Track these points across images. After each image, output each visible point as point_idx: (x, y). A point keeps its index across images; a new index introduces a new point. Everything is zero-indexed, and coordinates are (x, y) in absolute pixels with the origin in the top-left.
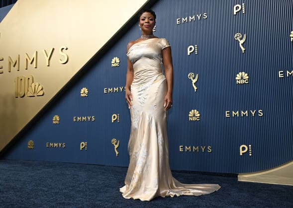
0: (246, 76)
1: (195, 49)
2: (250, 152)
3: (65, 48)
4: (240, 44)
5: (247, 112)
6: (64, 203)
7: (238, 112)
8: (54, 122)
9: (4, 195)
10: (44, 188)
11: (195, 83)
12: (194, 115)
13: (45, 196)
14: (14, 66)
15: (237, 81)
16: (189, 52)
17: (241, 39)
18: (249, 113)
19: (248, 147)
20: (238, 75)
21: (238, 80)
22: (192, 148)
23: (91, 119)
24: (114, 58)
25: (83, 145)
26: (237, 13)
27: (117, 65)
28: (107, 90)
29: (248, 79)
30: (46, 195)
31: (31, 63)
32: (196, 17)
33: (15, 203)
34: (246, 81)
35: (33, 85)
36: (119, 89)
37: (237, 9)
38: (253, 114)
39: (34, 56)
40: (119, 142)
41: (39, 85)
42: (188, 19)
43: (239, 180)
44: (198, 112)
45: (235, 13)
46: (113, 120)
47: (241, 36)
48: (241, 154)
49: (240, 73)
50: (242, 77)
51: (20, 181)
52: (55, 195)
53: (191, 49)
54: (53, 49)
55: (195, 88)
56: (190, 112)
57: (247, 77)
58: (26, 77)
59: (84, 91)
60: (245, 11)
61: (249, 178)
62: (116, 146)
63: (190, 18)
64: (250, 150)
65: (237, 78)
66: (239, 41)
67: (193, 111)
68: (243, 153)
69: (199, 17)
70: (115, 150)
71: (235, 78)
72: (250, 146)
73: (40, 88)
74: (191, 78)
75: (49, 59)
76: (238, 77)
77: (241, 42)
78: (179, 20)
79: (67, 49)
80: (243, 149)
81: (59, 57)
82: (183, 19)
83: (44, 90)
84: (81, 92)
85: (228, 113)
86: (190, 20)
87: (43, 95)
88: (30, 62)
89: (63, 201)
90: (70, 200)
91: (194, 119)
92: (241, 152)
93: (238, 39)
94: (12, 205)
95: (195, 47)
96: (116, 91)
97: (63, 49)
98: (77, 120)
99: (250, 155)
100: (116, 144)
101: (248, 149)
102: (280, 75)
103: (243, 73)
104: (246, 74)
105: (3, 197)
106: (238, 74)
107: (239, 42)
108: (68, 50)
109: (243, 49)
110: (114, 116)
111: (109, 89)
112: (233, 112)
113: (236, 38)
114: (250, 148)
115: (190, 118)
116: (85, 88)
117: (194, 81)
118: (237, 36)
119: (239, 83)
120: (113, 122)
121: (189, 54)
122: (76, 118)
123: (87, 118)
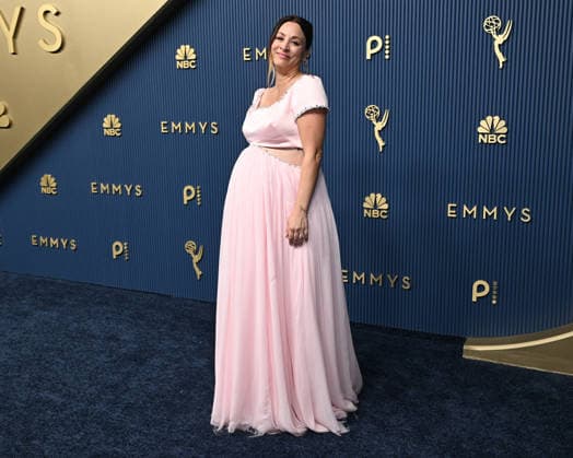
0: (501, 127)
1: (384, 44)
2: (494, 297)
3: (55, 11)
4: (496, 44)
5: (495, 210)
7: (475, 209)
8: (44, 191)
11: (379, 132)
12: (375, 206)
15: (481, 136)
16: (369, 52)
18: (501, 212)
19: (491, 286)
20: (483, 123)
21: (483, 134)
22: (367, 277)
23: (133, 190)
24: (183, 47)
25: (118, 248)
27: (189, 65)
28: (168, 125)
29: (507, 134)
34: (502, 139)
36: (197, 126)
38: (510, 215)
40: (201, 248)
43: (464, 356)
44: (384, 200)
46: (186, 198)
47: (499, 25)
48: (474, 299)
49: (489, 118)
50: (492, 128)
53: (374, 44)
54: (22, 10)
55: (381, 143)
56: (367, 199)
57: (505, 130)
59: (111, 123)
62: (196, 258)
64: (495, 292)
65: (480, 130)
66: (495, 36)
67: (373, 195)
68: (478, 298)
70: (195, 265)
71: (475, 129)
72: (495, 283)
73: (1, 108)
74: (372, 118)
75: (15, 36)
76: (483, 127)
77: (499, 39)
79: (57, 14)
80: (480, 289)
83: (10, 115)
84: (105, 125)
85: (452, 207)
87: (9, 127)
91: (375, 214)
92: (475, 295)
93: (492, 30)
95: (384, 40)
96: (190, 131)
97: (46, 13)
98: (99, 189)
99: (494, 302)
100: (196, 253)
101: (491, 289)
103: (497, 118)
104: (503, 123)
106: (484, 118)
107: (493, 40)
108: (60, 16)
109: (502, 59)
110: (189, 191)
111: (173, 125)
112: (465, 208)
113: (487, 27)
114: (495, 288)
115: (366, 211)
116: (113, 116)
117: (379, 126)
118: (491, 23)
119: (485, 141)
120: (185, 202)
121: (368, 57)
122: (98, 186)
123: (123, 188)
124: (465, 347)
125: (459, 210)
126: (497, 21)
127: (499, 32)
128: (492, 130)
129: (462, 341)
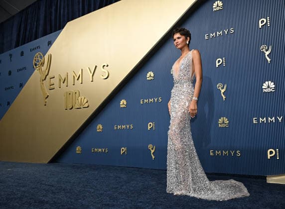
0: (272, 85)
1: (223, 61)
2: (278, 156)
3: (106, 65)
4: (266, 55)
5: (273, 118)
6: (108, 205)
7: (265, 119)
8: (98, 130)
9: (56, 196)
10: (91, 190)
11: (223, 93)
12: (223, 122)
13: (92, 198)
14: (64, 83)
15: (264, 90)
16: (217, 64)
17: (267, 50)
18: (276, 120)
19: (276, 151)
20: (264, 84)
21: (265, 89)
22: (222, 153)
23: (130, 127)
24: (149, 73)
25: (123, 150)
26: (262, 26)
27: (151, 78)
28: (143, 101)
29: (275, 87)
30: (92, 196)
31: (78, 79)
32: (223, 33)
33: (65, 205)
34: (273, 90)
35: (80, 98)
36: (154, 100)
37: (262, 23)
38: (280, 120)
39: (80, 73)
41: (85, 98)
42: (216, 34)
43: (268, 182)
44: (227, 119)
45: (260, 27)
46: (149, 127)
47: (267, 48)
48: (269, 158)
49: (267, 83)
50: (269, 86)
51: (70, 182)
52: (101, 196)
53: (219, 61)
54: (96, 67)
55: (224, 97)
56: (220, 120)
57: (274, 86)
58: (73, 91)
59: (123, 103)
60: (270, 24)
61: (277, 180)
62: (152, 151)
63: (218, 33)
64: (278, 154)
65: (263, 87)
67: (222, 118)
68: (271, 157)
69: (226, 32)
70: (152, 154)
71: (262, 87)
72: (277, 150)
73: (86, 101)
74: (220, 88)
75: (93, 76)
76: (265, 86)
77: (267, 53)
78: (207, 36)
79: (107, 66)
80: (271, 153)
81: (101, 73)
82: (211, 35)
83: (88, 102)
84: (121, 104)
85: (255, 120)
86: (218, 35)
87: (88, 107)
88: (76, 78)
89: (108, 203)
90: (114, 201)
91: (224, 125)
92: (269, 156)
93: (264, 50)
94: (62, 206)
95: (222, 59)
96: (151, 102)
97: (104, 66)
99: (278, 158)
100: (152, 149)
101: (276, 153)
103: (270, 82)
104: (273, 83)
105: (55, 198)
106: (265, 83)
107: (264, 53)
108: (108, 67)
109: (269, 60)
110: (150, 125)
111: (145, 100)
112: (261, 119)
115: (219, 125)
116: (124, 100)
117: (223, 91)
118: (263, 48)
119: (266, 91)
120: (149, 129)
121: (217, 66)
122: (117, 127)
123: (126, 126)
125: (258, 120)
126: (265, 47)
128: (268, 87)
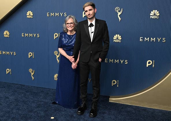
0: (120, 38)
4: (118, 15)
5: (118, 60)
15: (114, 40)
19: (117, 82)
20: (115, 36)
21: (115, 39)
23: (13, 53)
24: (29, 12)
25: (8, 71)
27: (31, 17)
28: (24, 34)
34: (120, 41)
36: (33, 35)
38: (122, 62)
40: (34, 71)
46: (29, 56)
47: (119, 9)
49: (117, 35)
62: (32, 74)
65: (114, 38)
66: (118, 13)
70: (32, 76)
71: (113, 38)
72: (118, 81)
77: (119, 14)
80: (114, 82)
84: (4, 34)
93: (117, 11)
96: (31, 36)
99: (118, 86)
100: (32, 72)
102: (140, 39)
104: (120, 36)
106: (115, 35)
107: (117, 13)
109: (120, 19)
110: (30, 54)
111: (26, 34)
112: (110, 60)
113: (116, 10)
114: (118, 82)
116: (7, 31)
118: (117, 9)
119: (116, 41)
121: (83, 17)
122: (2, 52)
123: (10, 53)
124: (110, 99)
126: (119, 8)
127: (119, 11)
128: (117, 38)
129: (109, 97)
